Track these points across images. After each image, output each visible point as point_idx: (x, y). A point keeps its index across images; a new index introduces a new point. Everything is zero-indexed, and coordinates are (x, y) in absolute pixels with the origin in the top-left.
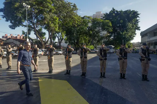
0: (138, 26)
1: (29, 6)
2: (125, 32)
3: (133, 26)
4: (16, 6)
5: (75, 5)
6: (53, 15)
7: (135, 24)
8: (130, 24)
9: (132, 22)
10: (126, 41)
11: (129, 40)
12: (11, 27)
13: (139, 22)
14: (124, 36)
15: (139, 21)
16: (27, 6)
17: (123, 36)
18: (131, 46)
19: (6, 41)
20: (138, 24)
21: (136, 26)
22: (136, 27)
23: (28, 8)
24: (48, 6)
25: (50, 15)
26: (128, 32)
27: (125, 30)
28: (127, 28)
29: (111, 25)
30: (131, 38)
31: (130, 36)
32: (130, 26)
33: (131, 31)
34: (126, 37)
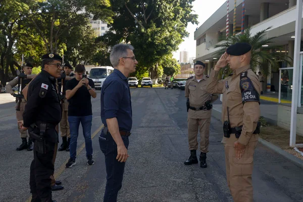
0: (193, 13)
2: (154, 27)
3: (176, 12)
7: (183, 5)
8: (168, 6)
10: (156, 55)
11: (166, 52)
14: (150, 40)
17: (148, 39)
18: (176, 69)
20: (191, 7)
21: (186, 11)
22: (185, 15)
26: (163, 26)
27: (154, 22)
28: (160, 14)
29: (109, 5)
30: (171, 45)
31: (168, 40)
32: (168, 11)
33: (170, 25)
34: (157, 42)
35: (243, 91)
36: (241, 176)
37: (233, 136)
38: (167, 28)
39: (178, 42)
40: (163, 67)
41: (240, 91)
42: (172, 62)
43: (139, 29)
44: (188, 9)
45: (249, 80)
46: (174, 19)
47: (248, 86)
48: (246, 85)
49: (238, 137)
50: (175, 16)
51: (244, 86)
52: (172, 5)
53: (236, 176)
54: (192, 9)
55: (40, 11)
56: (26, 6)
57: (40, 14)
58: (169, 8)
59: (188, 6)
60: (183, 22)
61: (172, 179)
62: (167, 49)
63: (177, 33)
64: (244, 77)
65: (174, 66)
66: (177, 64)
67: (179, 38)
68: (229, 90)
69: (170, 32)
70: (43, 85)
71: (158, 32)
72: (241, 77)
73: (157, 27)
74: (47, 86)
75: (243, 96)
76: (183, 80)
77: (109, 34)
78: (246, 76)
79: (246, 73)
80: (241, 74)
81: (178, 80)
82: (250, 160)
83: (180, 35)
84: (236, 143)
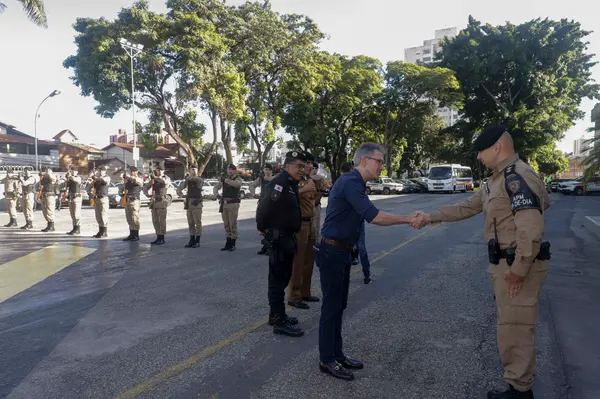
0: (591, 83)
1: (141, 47)
2: (524, 109)
3: (561, 85)
4: (102, 49)
5: (310, 21)
6: (224, 66)
7: (572, 74)
8: (547, 78)
9: (556, 67)
10: (527, 146)
11: (543, 141)
12: (100, 110)
13: (592, 65)
14: (517, 126)
15: (592, 60)
16: (134, 45)
17: (514, 126)
18: (560, 164)
19: (102, 154)
20: (589, 74)
21: (578, 81)
22: (577, 87)
23: (134, 52)
24: (201, 40)
25: (211, 66)
26: (539, 107)
27: (525, 102)
28: (534, 91)
29: (458, 87)
30: (552, 132)
31: (547, 127)
32: (547, 84)
33: (551, 104)
34: (528, 129)
35: (511, 194)
36: (516, 324)
37: (503, 262)
38: (545, 108)
39: (565, 127)
40: (539, 162)
41: (507, 196)
42: (554, 156)
43: (502, 114)
44: (583, 78)
45: (519, 177)
46: (558, 95)
47: (517, 187)
48: (515, 186)
49: (510, 263)
50: (559, 90)
51: (512, 187)
52: (553, 76)
53: (507, 324)
54: (590, 77)
55: (375, 104)
56: (358, 100)
57: (375, 107)
58: (549, 81)
59: (583, 74)
60: (574, 98)
61: (461, 316)
62: (546, 138)
63: (562, 115)
64: (511, 174)
65: (557, 161)
66: (563, 157)
67: (566, 121)
68: (491, 196)
69: (550, 114)
70: (277, 187)
71: (531, 114)
72: (506, 175)
73: (529, 108)
74: (281, 188)
75: (512, 202)
76: (567, 180)
77: (460, 123)
78: (513, 171)
79: (514, 166)
80: (506, 169)
81: (562, 181)
82: (531, 301)
83: (567, 117)
84: (507, 272)
